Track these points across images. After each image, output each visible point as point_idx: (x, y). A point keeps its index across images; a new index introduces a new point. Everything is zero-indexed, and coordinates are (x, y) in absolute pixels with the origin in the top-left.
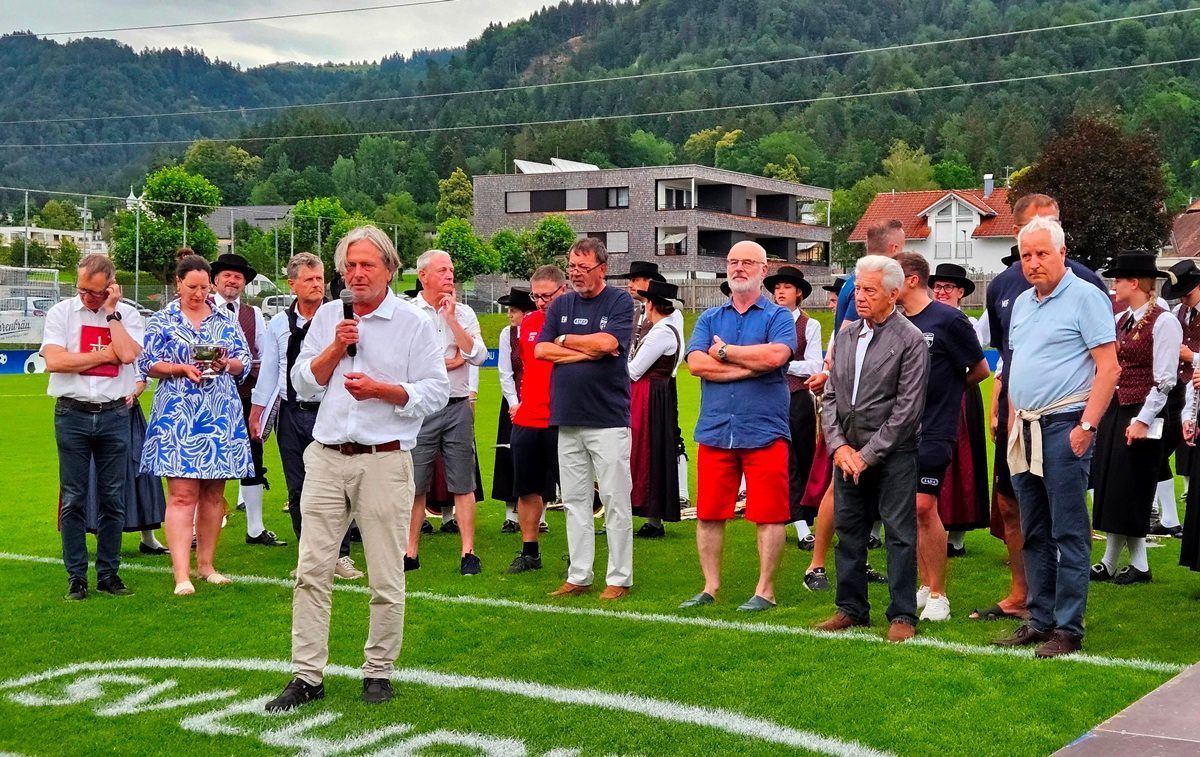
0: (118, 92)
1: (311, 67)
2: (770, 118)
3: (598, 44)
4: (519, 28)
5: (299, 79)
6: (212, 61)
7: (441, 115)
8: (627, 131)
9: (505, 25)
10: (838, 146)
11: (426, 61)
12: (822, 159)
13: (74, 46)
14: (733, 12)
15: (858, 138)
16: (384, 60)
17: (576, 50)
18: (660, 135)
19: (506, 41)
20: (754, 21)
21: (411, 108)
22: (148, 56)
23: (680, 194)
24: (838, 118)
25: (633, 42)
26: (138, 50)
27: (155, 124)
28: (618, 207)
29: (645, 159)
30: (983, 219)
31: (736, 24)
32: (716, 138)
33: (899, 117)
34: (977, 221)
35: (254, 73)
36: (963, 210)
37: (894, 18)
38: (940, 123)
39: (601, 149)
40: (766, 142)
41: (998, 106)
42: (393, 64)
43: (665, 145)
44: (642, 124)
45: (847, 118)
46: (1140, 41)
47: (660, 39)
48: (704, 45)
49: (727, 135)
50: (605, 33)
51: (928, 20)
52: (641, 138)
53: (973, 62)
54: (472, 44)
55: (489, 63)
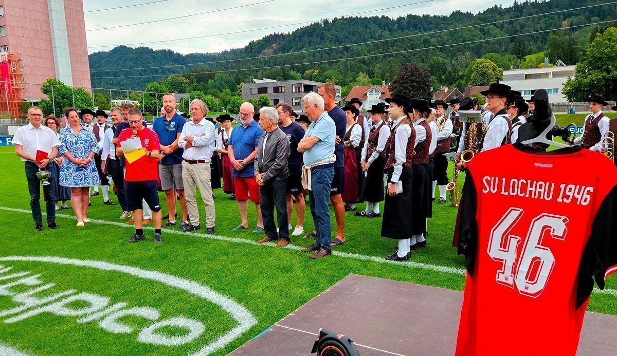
0: (150, 62)
1: (202, 54)
2: (327, 66)
3: (281, 46)
4: (259, 42)
5: (199, 57)
6: (175, 53)
7: (238, 67)
8: (288, 71)
9: (255, 41)
10: (346, 74)
11: (234, 52)
12: (342, 77)
13: (137, 49)
14: (318, 36)
15: (352, 71)
16: (222, 52)
17: (275, 48)
18: (298, 72)
19: (255, 46)
20: (323, 39)
21: (230, 65)
22: (157, 52)
23: (299, 88)
24: (346, 66)
25: (290, 45)
26: (154, 50)
27: (160, 71)
28: (282, 92)
29: (293, 78)
30: (382, 93)
31: (318, 39)
32: (313, 72)
33: (363, 65)
34: (380, 94)
35: (187, 56)
36: (377, 91)
37: (362, 37)
38: (374, 67)
39: (281, 76)
40: (326, 73)
41: (390, 62)
42: (225, 53)
43: (299, 75)
44: (293, 68)
45: (349, 66)
46: (429, 42)
47: (297, 44)
48: (310, 46)
49: (316, 71)
50: (283, 42)
51: (371, 38)
52: (292, 73)
53: (383, 49)
54: (246, 47)
55: (251, 52)
